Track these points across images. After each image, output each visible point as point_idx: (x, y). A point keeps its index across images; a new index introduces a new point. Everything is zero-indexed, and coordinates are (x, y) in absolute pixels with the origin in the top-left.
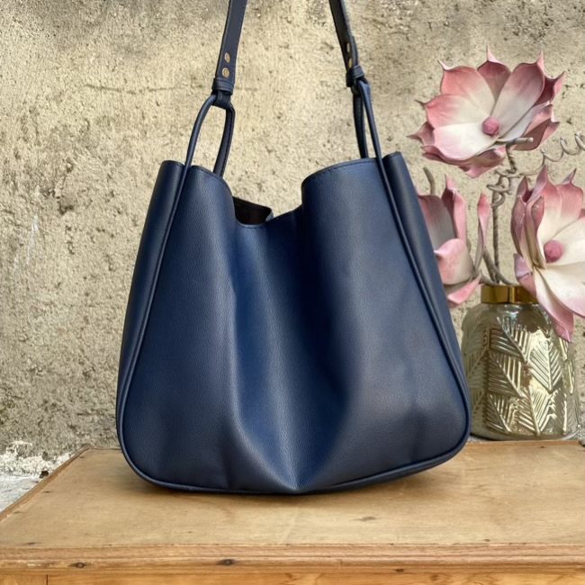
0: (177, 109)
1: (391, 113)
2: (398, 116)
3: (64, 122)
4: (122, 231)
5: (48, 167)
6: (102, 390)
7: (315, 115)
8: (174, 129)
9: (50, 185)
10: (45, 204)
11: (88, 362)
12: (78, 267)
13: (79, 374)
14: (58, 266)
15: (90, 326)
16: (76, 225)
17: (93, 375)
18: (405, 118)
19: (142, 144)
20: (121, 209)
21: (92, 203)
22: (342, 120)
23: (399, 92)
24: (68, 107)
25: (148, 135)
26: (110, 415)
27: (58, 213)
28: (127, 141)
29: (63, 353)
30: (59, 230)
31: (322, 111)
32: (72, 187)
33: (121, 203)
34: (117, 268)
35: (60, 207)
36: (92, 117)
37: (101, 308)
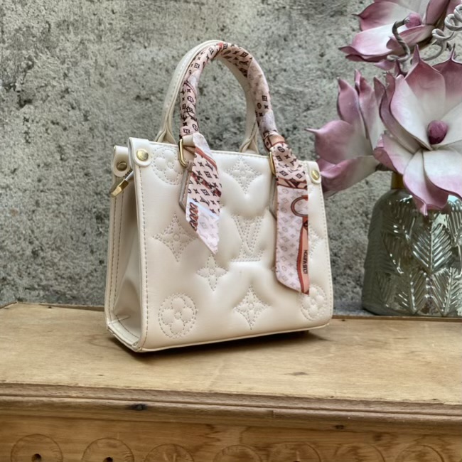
0: (131, 18)
1: (324, 32)
2: (330, 35)
3: (27, 23)
4: (75, 125)
5: (11, 63)
6: (48, 267)
7: (256, 29)
8: (126, 36)
9: (11, 80)
10: (7, 97)
11: (37, 242)
12: (33, 155)
13: (28, 253)
14: (15, 153)
15: (40, 209)
16: (33, 117)
17: (42, 254)
18: (336, 37)
19: (97, 47)
20: (75, 105)
21: (49, 99)
22: (279, 36)
23: (332, 13)
24: (31, 10)
25: (103, 39)
26: (54, 291)
27: (17, 106)
28: (83, 44)
29: (15, 232)
30: (18, 121)
31: (262, 26)
32: (31, 82)
33: (75, 100)
34: (68, 158)
35: (20, 100)
36: (53, 20)
37: (52, 194)
